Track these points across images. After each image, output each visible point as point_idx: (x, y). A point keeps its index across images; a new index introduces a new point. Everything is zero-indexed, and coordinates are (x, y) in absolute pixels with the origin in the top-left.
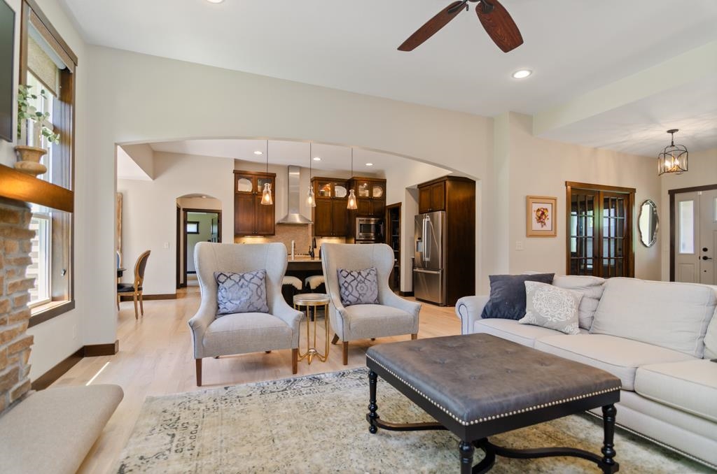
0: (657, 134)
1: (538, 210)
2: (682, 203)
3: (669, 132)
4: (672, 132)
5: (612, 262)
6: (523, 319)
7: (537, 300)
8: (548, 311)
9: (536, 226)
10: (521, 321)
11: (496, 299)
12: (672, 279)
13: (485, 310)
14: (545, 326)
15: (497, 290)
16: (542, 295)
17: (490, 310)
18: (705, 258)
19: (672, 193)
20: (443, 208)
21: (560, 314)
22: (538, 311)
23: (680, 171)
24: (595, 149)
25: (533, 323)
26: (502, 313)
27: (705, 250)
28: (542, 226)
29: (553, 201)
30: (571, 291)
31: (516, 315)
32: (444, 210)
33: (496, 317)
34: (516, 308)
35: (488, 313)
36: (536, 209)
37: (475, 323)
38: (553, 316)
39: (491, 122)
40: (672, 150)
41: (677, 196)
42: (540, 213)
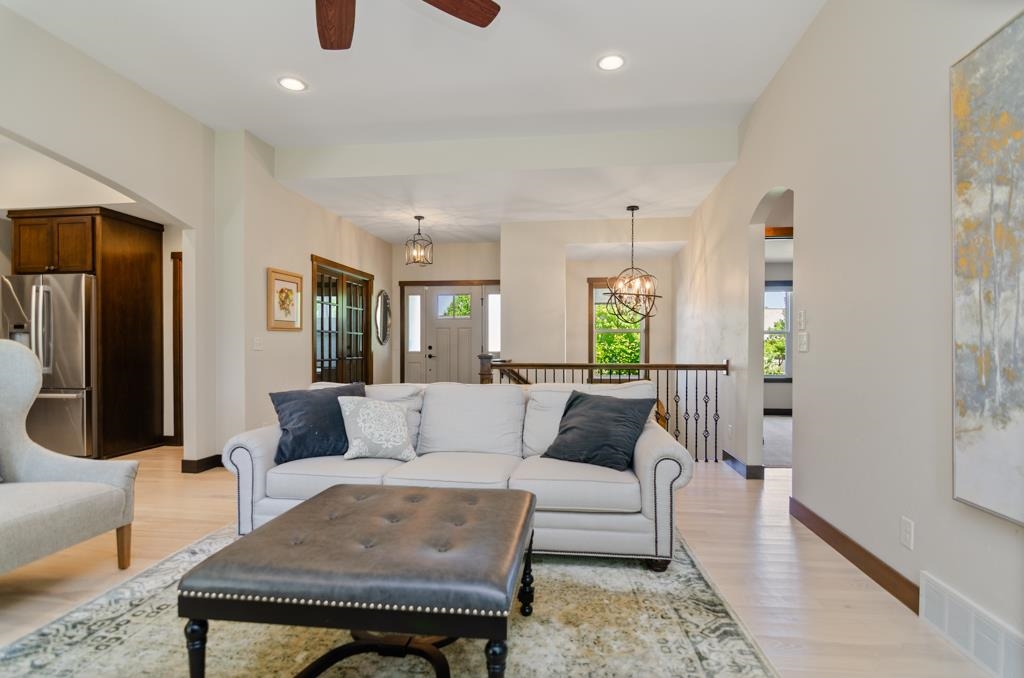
0: (403, 218)
1: (282, 291)
2: (411, 297)
3: (416, 217)
4: (419, 218)
5: (334, 364)
6: (349, 452)
7: (364, 421)
8: (381, 435)
9: (279, 314)
10: (346, 456)
11: (299, 428)
12: (402, 381)
13: (280, 449)
14: (379, 455)
15: (295, 416)
16: (368, 414)
17: (290, 448)
18: (430, 356)
19: (403, 285)
20: (89, 268)
21: (394, 436)
22: (369, 437)
23: (424, 263)
24: (340, 218)
25: (364, 454)
26: (311, 449)
27: (430, 348)
28: (286, 315)
29: (298, 280)
30: (396, 403)
31: (330, 449)
32: (93, 271)
33: (300, 457)
34: (331, 438)
35: (287, 455)
36: (279, 290)
37: (269, 474)
38: (387, 441)
39: (210, 134)
40: (419, 239)
41: (406, 288)
42: (284, 295)
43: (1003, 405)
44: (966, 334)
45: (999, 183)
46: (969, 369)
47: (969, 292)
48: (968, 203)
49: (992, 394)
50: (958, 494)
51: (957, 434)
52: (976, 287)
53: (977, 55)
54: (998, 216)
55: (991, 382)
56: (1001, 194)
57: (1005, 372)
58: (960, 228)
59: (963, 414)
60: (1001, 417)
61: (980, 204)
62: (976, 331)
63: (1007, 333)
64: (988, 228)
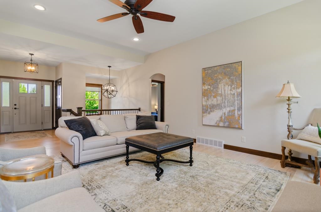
27: (15, 105)
43: (209, 112)
44: (204, 103)
45: (209, 86)
46: (205, 108)
47: (205, 98)
48: (205, 87)
49: (208, 111)
50: (203, 124)
51: (203, 116)
52: (206, 98)
53: (206, 69)
54: (209, 89)
55: (208, 109)
56: (209, 87)
57: (210, 108)
58: (203, 90)
59: (204, 114)
60: (209, 113)
61: (206, 87)
62: (206, 103)
63: (210, 103)
64: (207, 91)
